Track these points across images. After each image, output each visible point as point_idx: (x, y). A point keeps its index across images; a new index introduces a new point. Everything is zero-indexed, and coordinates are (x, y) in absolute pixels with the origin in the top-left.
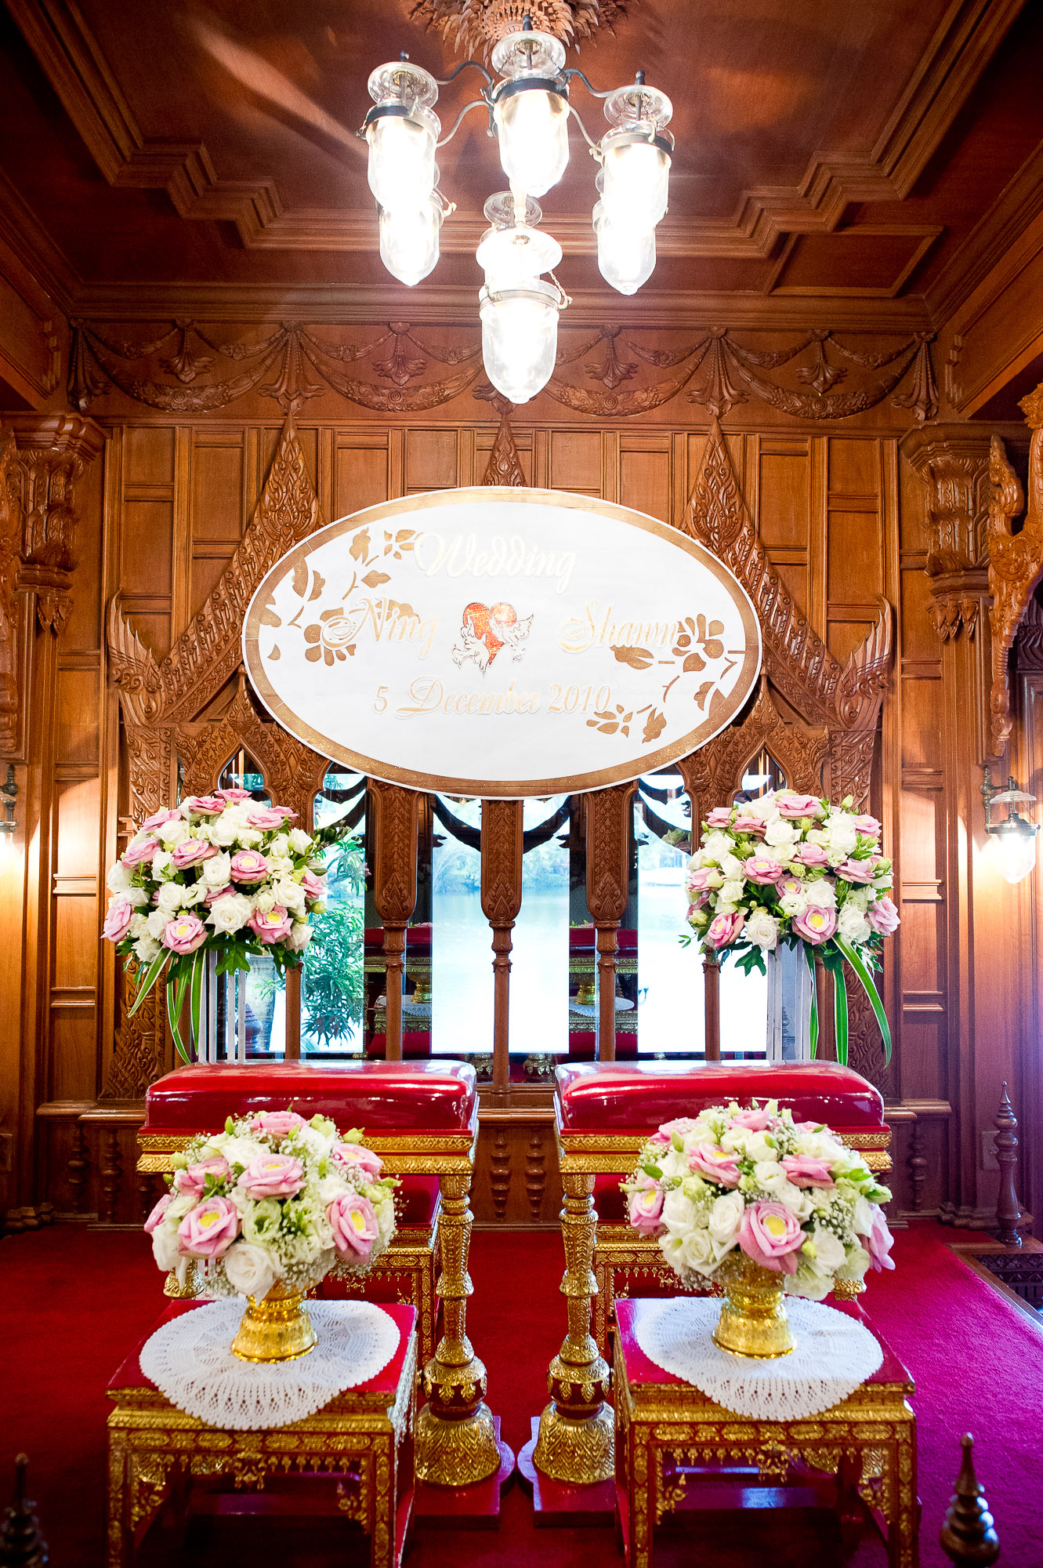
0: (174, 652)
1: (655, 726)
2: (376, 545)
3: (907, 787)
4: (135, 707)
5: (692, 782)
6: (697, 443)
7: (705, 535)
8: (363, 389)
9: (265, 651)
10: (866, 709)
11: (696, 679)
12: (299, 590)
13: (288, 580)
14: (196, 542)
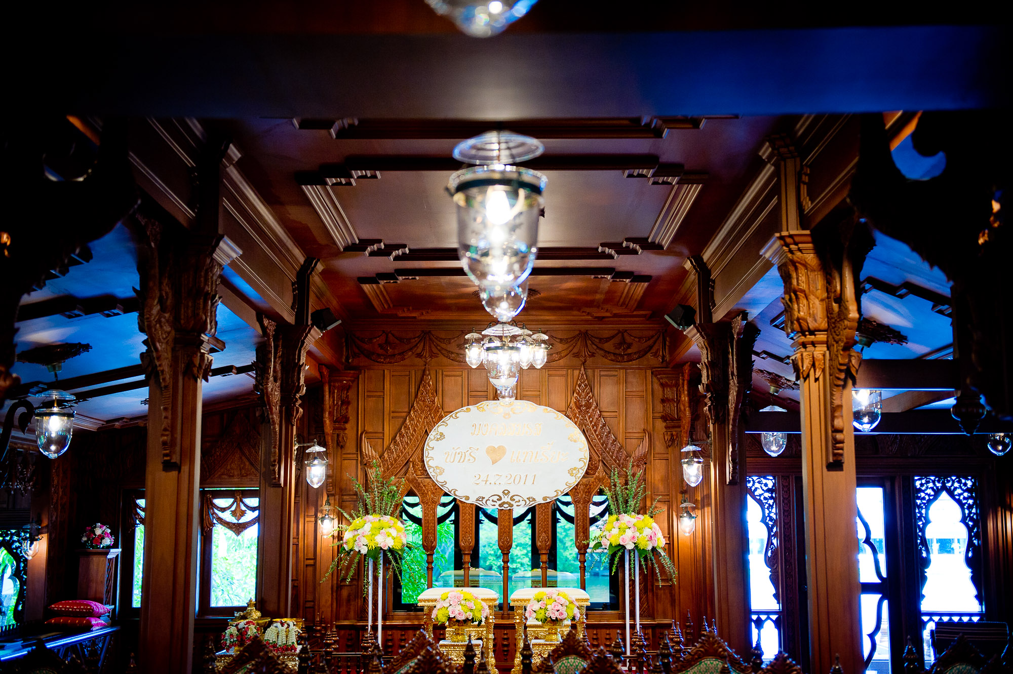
0: (386, 453)
5: (574, 500)
8: (453, 355)
14: (393, 412)
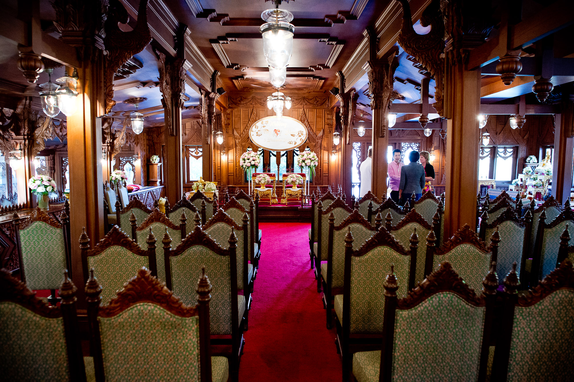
0: (241, 135)
1: (295, 143)
2: (264, 123)
3: (324, 150)
4: (237, 141)
5: (300, 149)
6: (301, 110)
7: (301, 121)
8: (263, 105)
9: (252, 135)
10: (320, 141)
11: (300, 138)
12: (255, 128)
13: (254, 127)
14: (243, 122)
